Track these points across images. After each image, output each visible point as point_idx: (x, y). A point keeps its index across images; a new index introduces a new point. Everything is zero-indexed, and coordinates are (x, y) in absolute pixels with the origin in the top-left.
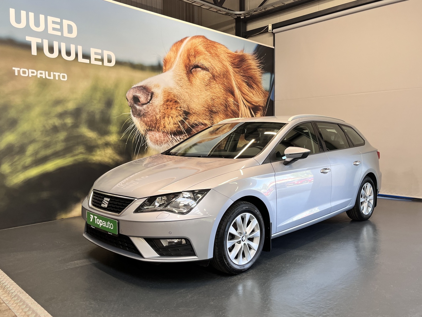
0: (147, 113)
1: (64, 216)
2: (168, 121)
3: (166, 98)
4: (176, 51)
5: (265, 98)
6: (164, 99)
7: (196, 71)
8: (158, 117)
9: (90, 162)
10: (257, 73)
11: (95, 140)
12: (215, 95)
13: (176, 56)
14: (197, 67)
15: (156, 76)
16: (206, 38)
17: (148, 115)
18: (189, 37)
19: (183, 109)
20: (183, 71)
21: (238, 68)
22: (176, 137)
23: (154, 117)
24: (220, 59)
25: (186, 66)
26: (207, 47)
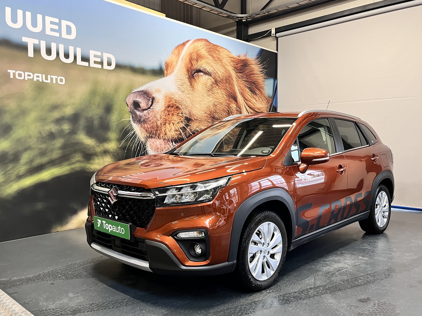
0: (148, 119)
1: (59, 229)
2: (169, 127)
3: (167, 103)
4: (177, 55)
5: (268, 105)
6: (165, 105)
7: (198, 75)
8: (159, 123)
9: (87, 170)
10: (260, 79)
11: (93, 147)
12: (218, 101)
13: (177, 59)
14: (199, 71)
15: (157, 80)
16: (208, 42)
17: (149, 121)
18: (192, 40)
19: (185, 115)
20: (186, 75)
21: (241, 73)
23: (155, 123)
24: (223, 64)
25: (188, 71)
26: (209, 50)
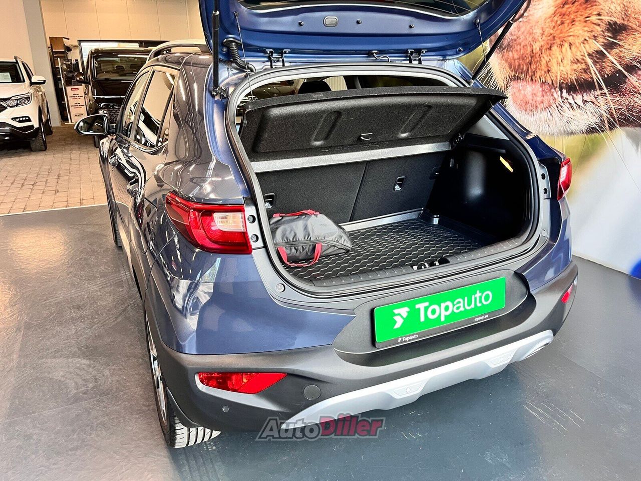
8: (536, 47)
19: (606, 19)
22: (573, 97)
23: (529, 47)
